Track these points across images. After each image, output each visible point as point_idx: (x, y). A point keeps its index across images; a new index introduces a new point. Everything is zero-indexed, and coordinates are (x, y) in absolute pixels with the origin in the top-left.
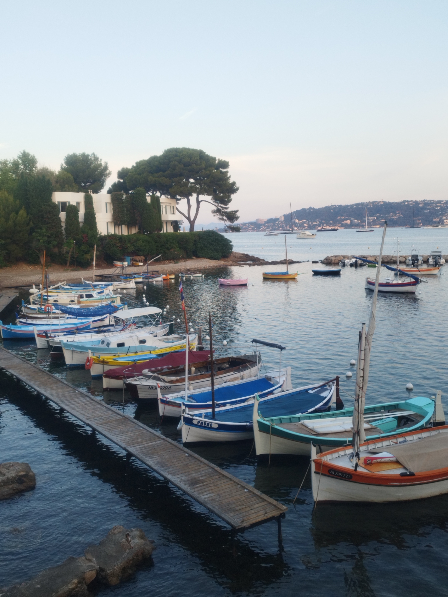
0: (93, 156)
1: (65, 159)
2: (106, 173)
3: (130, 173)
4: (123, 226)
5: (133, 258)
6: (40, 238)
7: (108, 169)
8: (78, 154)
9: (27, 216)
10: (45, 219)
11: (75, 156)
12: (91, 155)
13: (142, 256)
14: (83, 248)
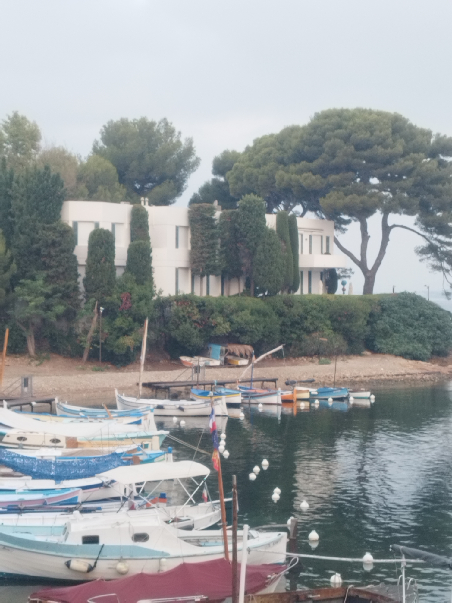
0: (163, 124)
1: (104, 131)
2: (189, 163)
3: (239, 162)
4: (212, 278)
5: (228, 348)
6: (28, 298)
7: (194, 154)
8: (130, 120)
9: (6, 251)
10: (43, 259)
11: (124, 123)
12: (160, 123)
13: (247, 344)
14: (118, 322)
